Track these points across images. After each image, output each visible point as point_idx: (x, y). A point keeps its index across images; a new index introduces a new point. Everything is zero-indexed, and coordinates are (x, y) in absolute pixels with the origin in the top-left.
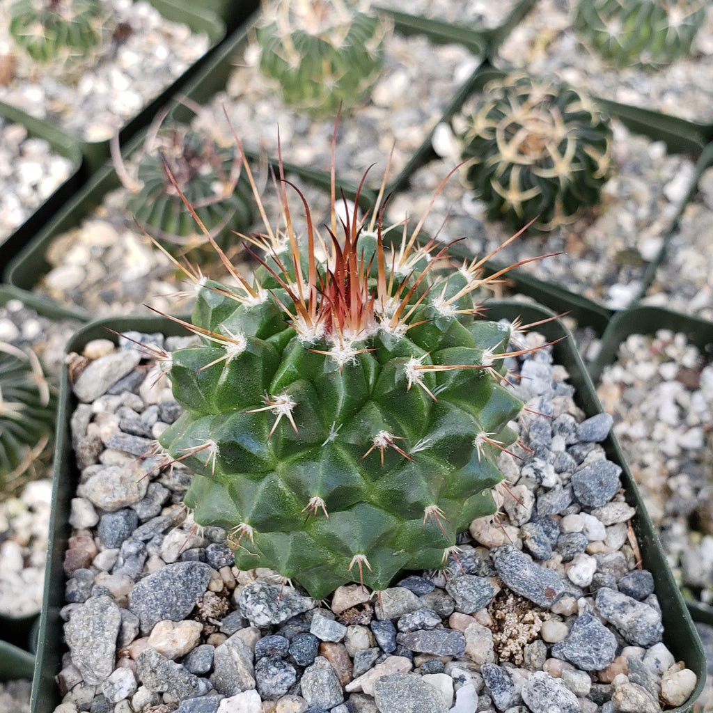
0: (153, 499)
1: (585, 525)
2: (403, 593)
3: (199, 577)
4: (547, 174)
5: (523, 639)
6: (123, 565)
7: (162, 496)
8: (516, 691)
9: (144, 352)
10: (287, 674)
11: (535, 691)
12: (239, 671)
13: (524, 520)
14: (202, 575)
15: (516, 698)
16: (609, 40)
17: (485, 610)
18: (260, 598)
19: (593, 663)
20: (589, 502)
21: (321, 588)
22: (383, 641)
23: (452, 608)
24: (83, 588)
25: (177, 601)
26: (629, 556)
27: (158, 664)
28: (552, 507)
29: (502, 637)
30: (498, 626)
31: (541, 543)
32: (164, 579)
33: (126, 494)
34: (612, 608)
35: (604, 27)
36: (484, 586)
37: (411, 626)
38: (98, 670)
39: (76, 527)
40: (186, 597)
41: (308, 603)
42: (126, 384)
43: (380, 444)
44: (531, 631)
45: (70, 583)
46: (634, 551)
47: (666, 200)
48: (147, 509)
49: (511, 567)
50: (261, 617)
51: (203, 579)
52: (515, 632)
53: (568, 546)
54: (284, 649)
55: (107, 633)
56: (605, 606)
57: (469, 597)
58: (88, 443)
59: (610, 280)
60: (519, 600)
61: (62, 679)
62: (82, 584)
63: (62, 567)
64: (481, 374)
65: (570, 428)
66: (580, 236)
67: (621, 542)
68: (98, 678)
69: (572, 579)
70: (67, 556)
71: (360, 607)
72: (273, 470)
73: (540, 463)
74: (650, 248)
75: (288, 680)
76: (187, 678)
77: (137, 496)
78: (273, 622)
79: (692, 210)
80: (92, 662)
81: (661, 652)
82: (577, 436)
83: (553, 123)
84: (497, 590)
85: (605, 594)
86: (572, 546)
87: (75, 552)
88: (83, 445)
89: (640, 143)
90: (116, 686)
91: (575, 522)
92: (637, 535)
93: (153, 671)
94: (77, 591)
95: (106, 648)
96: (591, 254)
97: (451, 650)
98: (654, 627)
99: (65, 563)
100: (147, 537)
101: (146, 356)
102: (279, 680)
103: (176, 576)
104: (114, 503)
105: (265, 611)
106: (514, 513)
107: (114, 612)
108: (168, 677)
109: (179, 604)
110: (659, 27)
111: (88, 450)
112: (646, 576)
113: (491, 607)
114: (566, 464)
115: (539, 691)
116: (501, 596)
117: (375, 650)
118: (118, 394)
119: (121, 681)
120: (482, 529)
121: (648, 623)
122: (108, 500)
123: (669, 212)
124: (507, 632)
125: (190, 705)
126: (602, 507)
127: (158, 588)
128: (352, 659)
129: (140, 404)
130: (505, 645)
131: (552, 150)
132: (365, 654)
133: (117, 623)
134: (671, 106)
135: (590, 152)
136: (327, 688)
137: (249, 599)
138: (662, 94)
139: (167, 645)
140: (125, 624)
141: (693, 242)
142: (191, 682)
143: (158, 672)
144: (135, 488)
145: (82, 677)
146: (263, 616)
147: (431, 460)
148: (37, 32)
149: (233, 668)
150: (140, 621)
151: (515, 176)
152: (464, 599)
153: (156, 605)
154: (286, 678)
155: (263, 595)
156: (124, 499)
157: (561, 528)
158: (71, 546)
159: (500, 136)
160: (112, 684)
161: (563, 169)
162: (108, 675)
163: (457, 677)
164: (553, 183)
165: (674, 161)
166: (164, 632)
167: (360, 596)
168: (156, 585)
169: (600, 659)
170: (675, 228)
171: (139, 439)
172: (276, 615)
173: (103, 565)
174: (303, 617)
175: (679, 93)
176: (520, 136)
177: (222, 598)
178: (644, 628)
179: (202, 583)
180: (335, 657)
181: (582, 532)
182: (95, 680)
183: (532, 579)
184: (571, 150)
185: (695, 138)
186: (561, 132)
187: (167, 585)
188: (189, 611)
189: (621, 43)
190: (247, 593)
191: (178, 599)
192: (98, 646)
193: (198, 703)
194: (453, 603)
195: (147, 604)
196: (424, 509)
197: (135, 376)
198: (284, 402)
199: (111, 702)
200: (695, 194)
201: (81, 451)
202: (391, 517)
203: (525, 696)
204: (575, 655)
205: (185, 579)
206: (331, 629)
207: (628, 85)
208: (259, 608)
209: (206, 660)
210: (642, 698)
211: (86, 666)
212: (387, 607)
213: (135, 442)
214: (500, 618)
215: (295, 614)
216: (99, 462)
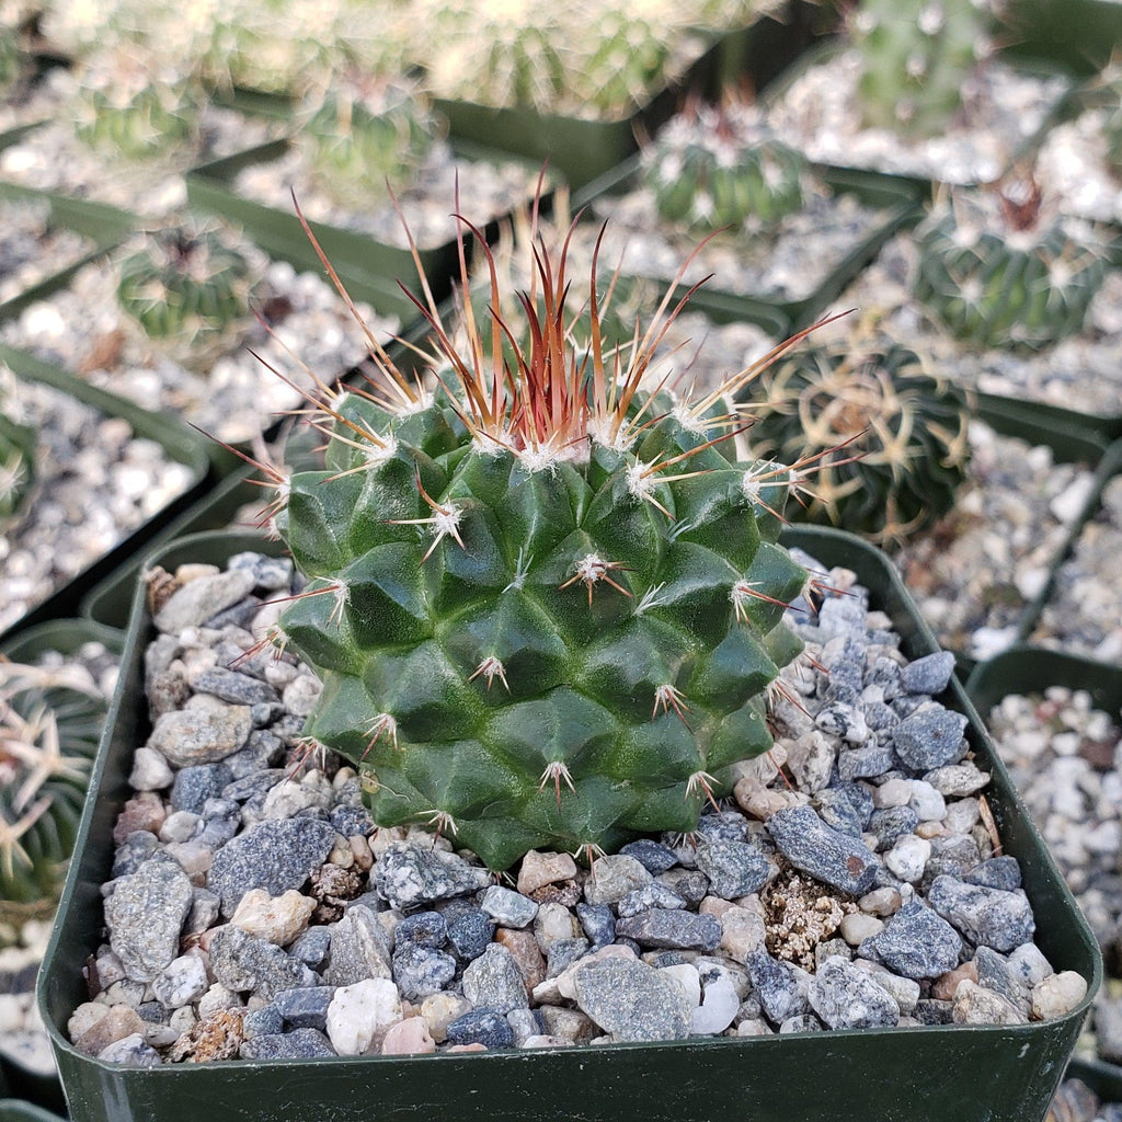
0: (257, 752)
1: (913, 795)
2: (627, 863)
3: (316, 838)
4: (872, 459)
5: (814, 932)
6: (203, 831)
7: (270, 747)
8: (800, 991)
10: (440, 963)
11: (828, 983)
12: (367, 956)
13: (818, 783)
14: (322, 837)
15: (799, 1004)
16: (964, 310)
17: (755, 896)
18: (406, 859)
19: (922, 964)
20: (919, 764)
21: (501, 849)
22: (593, 925)
23: (703, 890)
24: (139, 857)
25: (280, 869)
26: (981, 839)
27: (243, 945)
28: (861, 764)
29: (782, 930)
30: (775, 915)
31: (845, 814)
32: (263, 838)
33: (217, 738)
34: (953, 900)
35: (959, 290)
36: (754, 857)
37: (638, 907)
38: (150, 957)
39: (137, 788)
40: (294, 864)
41: (481, 876)
42: (231, 614)
43: (587, 575)
44: (825, 923)
45: (121, 852)
46: (990, 831)
47: (1056, 520)
48: (247, 765)
49: (795, 825)
50: (406, 887)
51: (323, 842)
52: (801, 922)
53: (888, 825)
54: (440, 931)
55: (168, 908)
56: (944, 898)
57: (729, 867)
58: (167, 681)
59: (973, 624)
60: (809, 884)
61: (94, 972)
62: (138, 852)
63: (112, 834)
64: (742, 507)
65: (892, 673)
66: (927, 566)
67: (970, 822)
68: (149, 971)
69: (892, 869)
70: (120, 820)
71: (561, 884)
72: (430, 637)
73: (842, 708)
74: (1031, 582)
75: (442, 972)
76: (285, 962)
77: (233, 742)
78: (425, 895)
79: (1092, 532)
80: (142, 944)
81: (1030, 953)
82: (901, 685)
83: (882, 393)
84: (774, 870)
85: (944, 883)
86: (893, 823)
87: (133, 816)
88: (160, 684)
89: (1013, 448)
90: (175, 981)
91: (897, 790)
92: (994, 812)
93: (235, 957)
94: (129, 861)
95: (165, 927)
96: (944, 589)
97: (699, 938)
98: (1020, 921)
99: (116, 829)
100: (243, 795)
101: (264, 583)
102: (429, 971)
103: (280, 833)
104: (198, 750)
105: (413, 877)
106: (804, 773)
107: (182, 884)
108: (257, 962)
109: (282, 874)
110: (1036, 288)
111: (166, 691)
112: (1008, 863)
113: (765, 895)
114: (884, 717)
115: (833, 982)
116: (781, 880)
117: (582, 941)
118: (219, 627)
119: (183, 973)
120: (753, 790)
121: (1010, 914)
122: (189, 745)
123: (1059, 536)
124: (788, 922)
125: (287, 998)
126: (939, 768)
127: (252, 850)
128: (545, 958)
129: (251, 642)
130: (785, 941)
131: (880, 427)
132: (565, 945)
134: (1057, 395)
135: (936, 430)
136: (502, 982)
137: (390, 862)
138: (1045, 382)
139: (258, 920)
140: (199, 902)
141: (1097, 571)
142: (291, 967)
143: (242, 957)
144: (231, 731)
145: (124, 970)
146: (410, 884)
147: (668, 627)
148: (156, 294)
149: (358, 952)
150: (221, 901)
151: (827, 463)
152: (722, 872)
153: (248, 873)
154: (440, 967)
155: (411, 855)
156: (213, 744)
157: (877, 801)
158: (128, 810)
159: (804, 411)
160: (169, 978)
161: (896, 453)
162: (164, 965)
163: (707, 971)
164: (881, 474)
165: (1065, 472)
166: (257, 903)
167: (562, 866)
168: (250, 846)
169: (934, 960)
170: (1068, 554)
171: (243, 677)
172: (430, 885)
173: (173, 833)
174: (471, 896)
175: (1068, 381)
176: (833, 410)
177: (349, 873)
178: (1003, 921)
179: (320, 847)
180: (518, 945)
181: (908, 805)
182: (144, 974)
183: (828, 843)
184: (906, 427)
185: (1094, 438)
186: (891, 404)
187: (266, 845)
188: (298, 885)
189: (984, 311)
190: (388, 855)
191: (281, 867)
192: (153, 923)
193: (299, 995)
194: (705, 882)
195: (233, 873)
196: (655, 691)
197: (246, 605)
198: (447, 514)
199: (166, 1006)
200: (1095, 511)
201: (157, 692)
202: (606, 714)
203: (812, 998)
204: (895, 949)
205: (295, 839)
206: (513, 903)
207: (994, 372)
208: (405, 871)
209: (318, 944)
210: (999, 1005)
211: (132, 952)
212: (601, 884)
213: (237, 681)
214: (778, 904)
215: (460, 889)
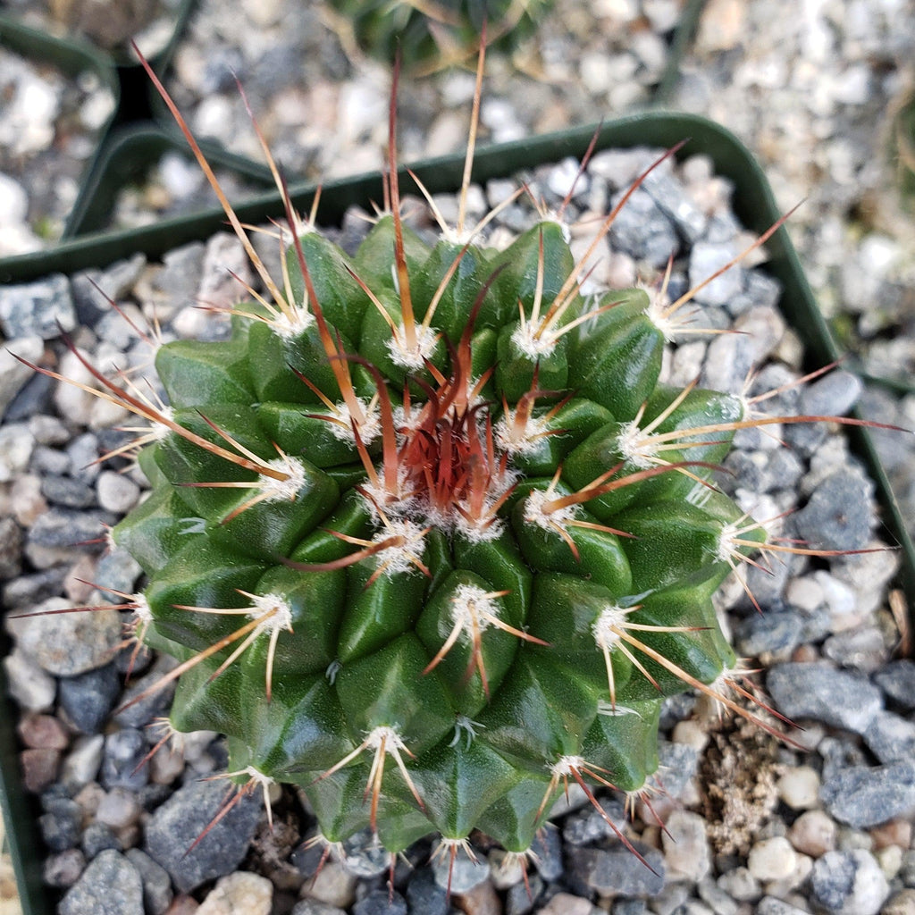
6: (119, 777)
9: (45, 328)
24: (70, 831)
29: (722, 830)
30: (713, 809)
32: (194, 821)
37: (586, 838)
39: (24, 702)
40: (233, 840)
42: (31, 405)
45: (46, 822)
46: (898, 623)
62: (66, 825)
70: (28, 769)
77: (111, 653)
87: (38, 758)
94: (59, 836)
99: (27, 781)
101: (51, 333)
107: (129, 876)
109: (224, 851)
111: (5, 556)
118: (25, 419)
124: (729, 822)
127: (187, 835)
129: (63, 435)
130: (726, 839)
133: (138, 897)
140: (150, 886)
144: (103, 643)
150: (170, 877)
153: (192, 862)
156: (90, 666)
158: (28, 740)
168: (183, 828)
172: (381, 861)
177: (285, 822)
187: (200, 829)
188: (242, 856)
191: (222, 846)
197: (41, 386)
206: (468, 876)
214: (715, 797)
216: (28, 568)
